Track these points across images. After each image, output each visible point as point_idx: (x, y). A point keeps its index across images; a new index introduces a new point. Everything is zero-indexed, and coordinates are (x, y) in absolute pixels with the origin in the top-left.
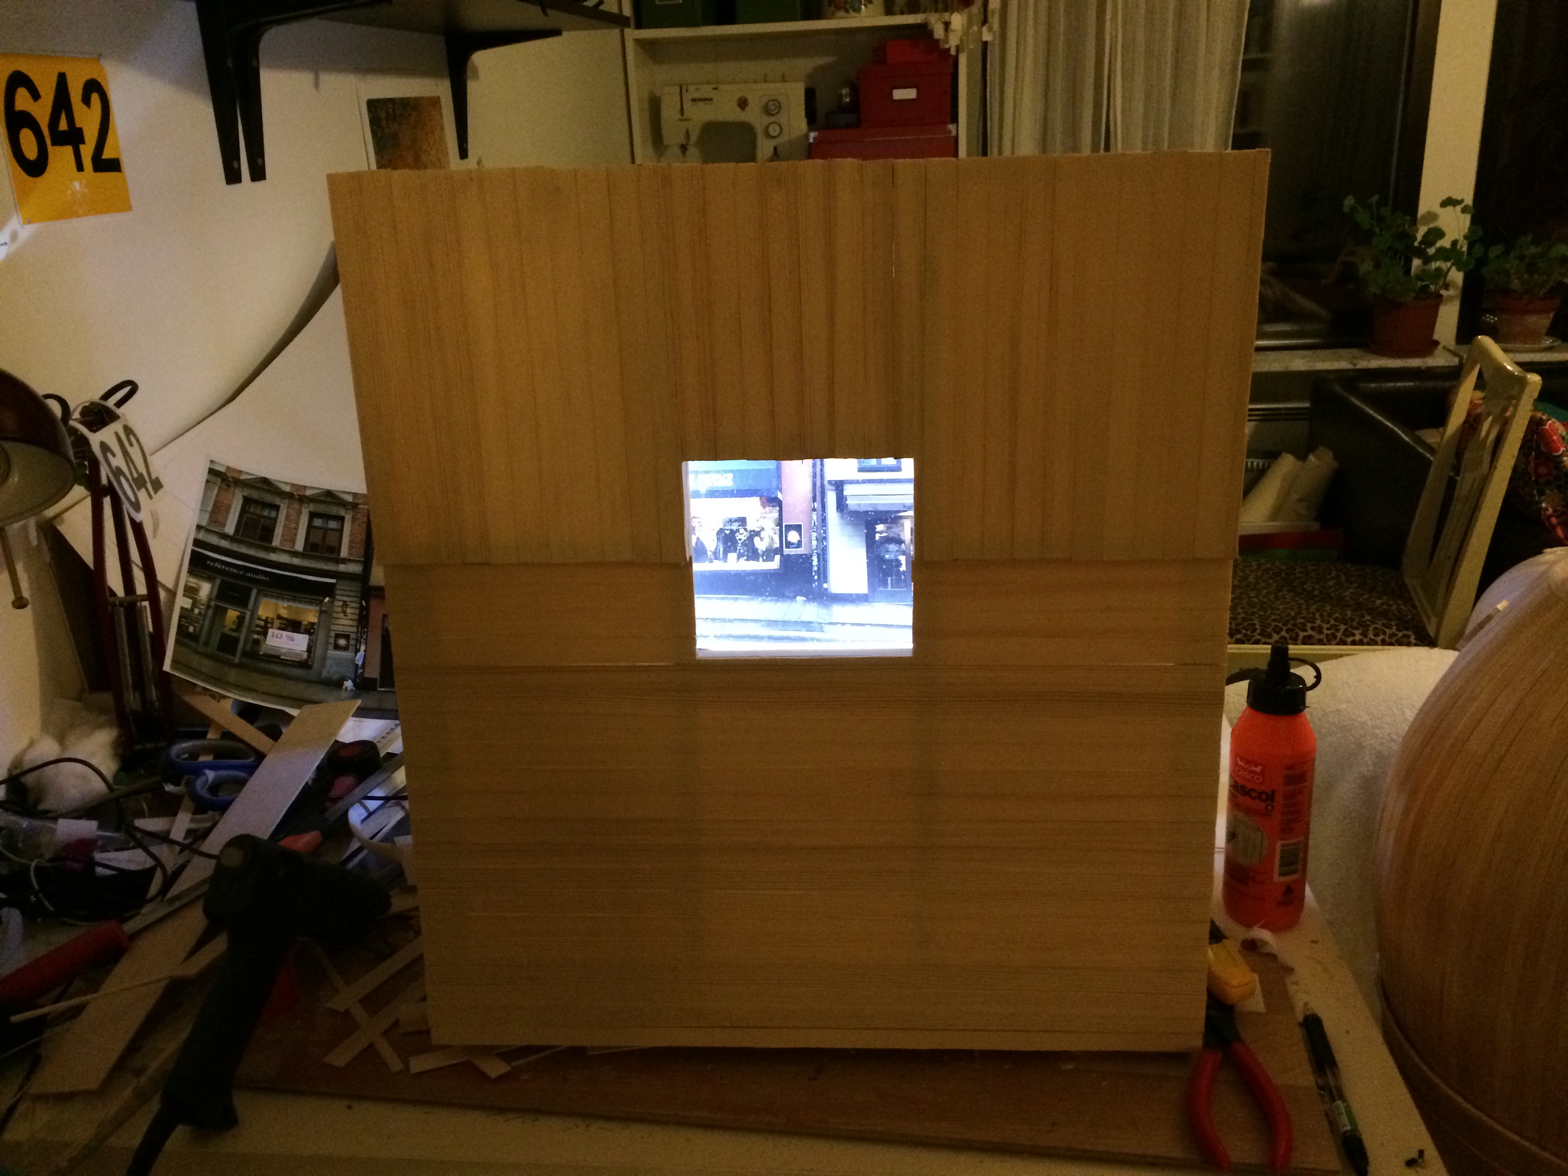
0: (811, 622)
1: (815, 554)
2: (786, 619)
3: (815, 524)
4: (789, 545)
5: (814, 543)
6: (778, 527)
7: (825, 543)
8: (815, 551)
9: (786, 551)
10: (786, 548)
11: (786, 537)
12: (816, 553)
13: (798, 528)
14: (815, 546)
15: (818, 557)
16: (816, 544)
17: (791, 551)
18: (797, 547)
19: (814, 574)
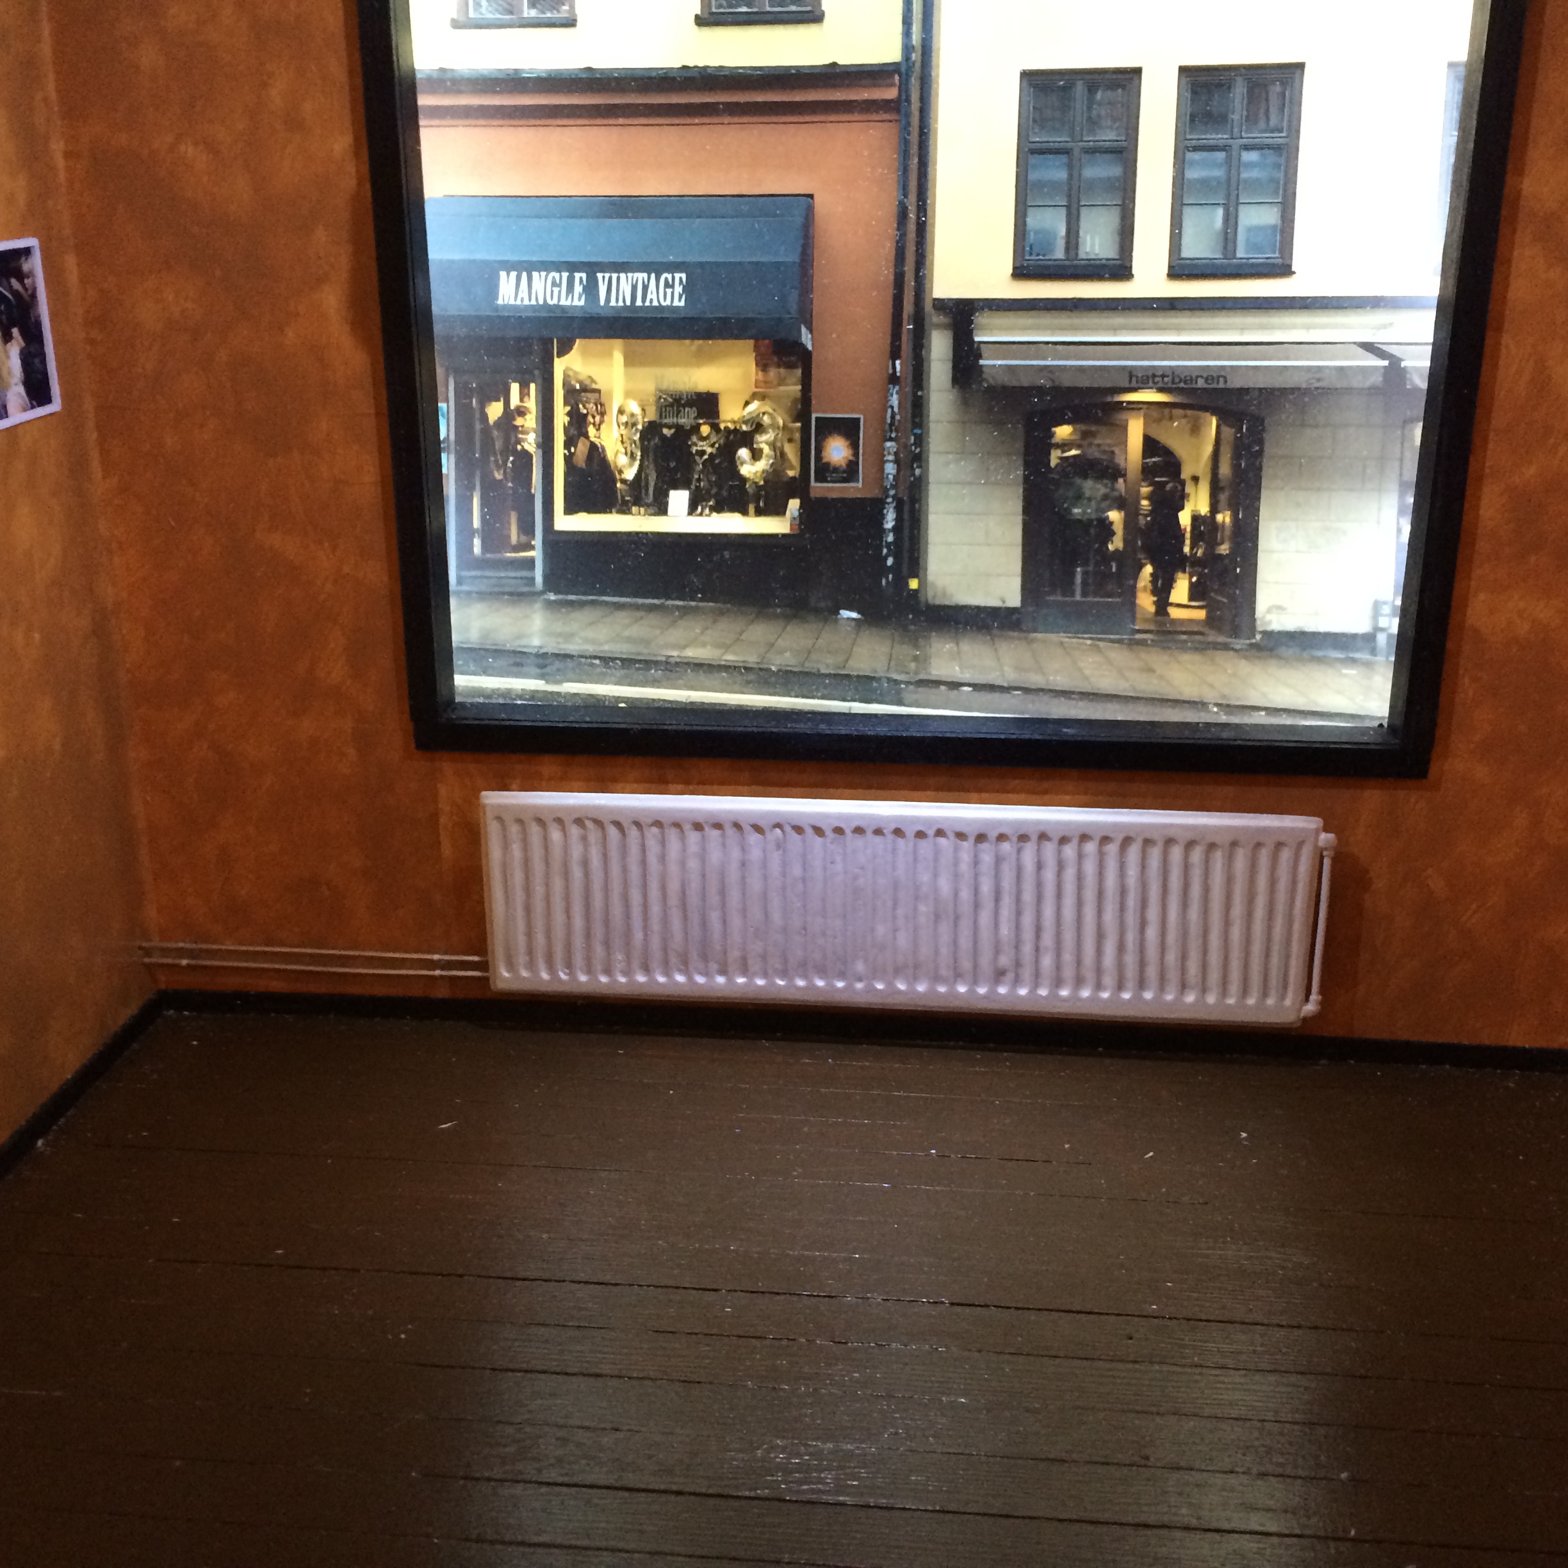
0: (872, 679)
1: (889, 500)
2: (809, 666)
3: (893, 417)
4: (825, 471)
5: (890, 469)
6: (799, 424)
7: (917, 472)
8: (892, 492)
9: (818, 488)
10: (817, 480)
11: (819, 450)
12: (894, 497)
13: (849, 429)
14: (891, 477)
15: (899, 509)
16: (894, 472)
17: (832, 489)
18: (845, 480)
19: (885, 551)
